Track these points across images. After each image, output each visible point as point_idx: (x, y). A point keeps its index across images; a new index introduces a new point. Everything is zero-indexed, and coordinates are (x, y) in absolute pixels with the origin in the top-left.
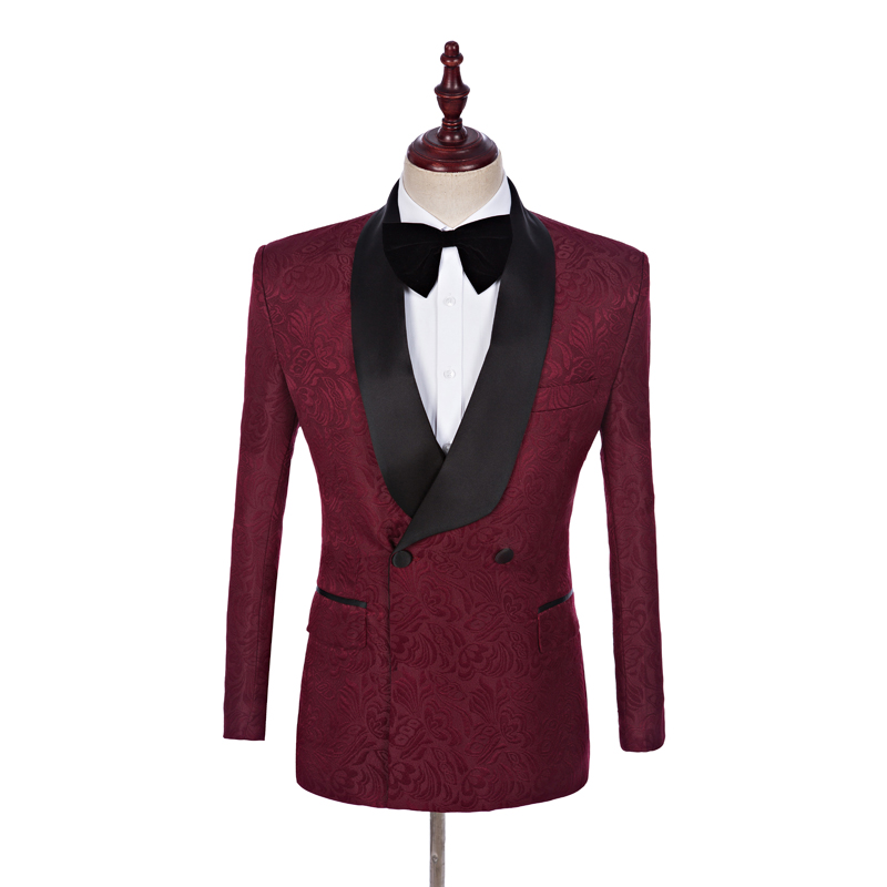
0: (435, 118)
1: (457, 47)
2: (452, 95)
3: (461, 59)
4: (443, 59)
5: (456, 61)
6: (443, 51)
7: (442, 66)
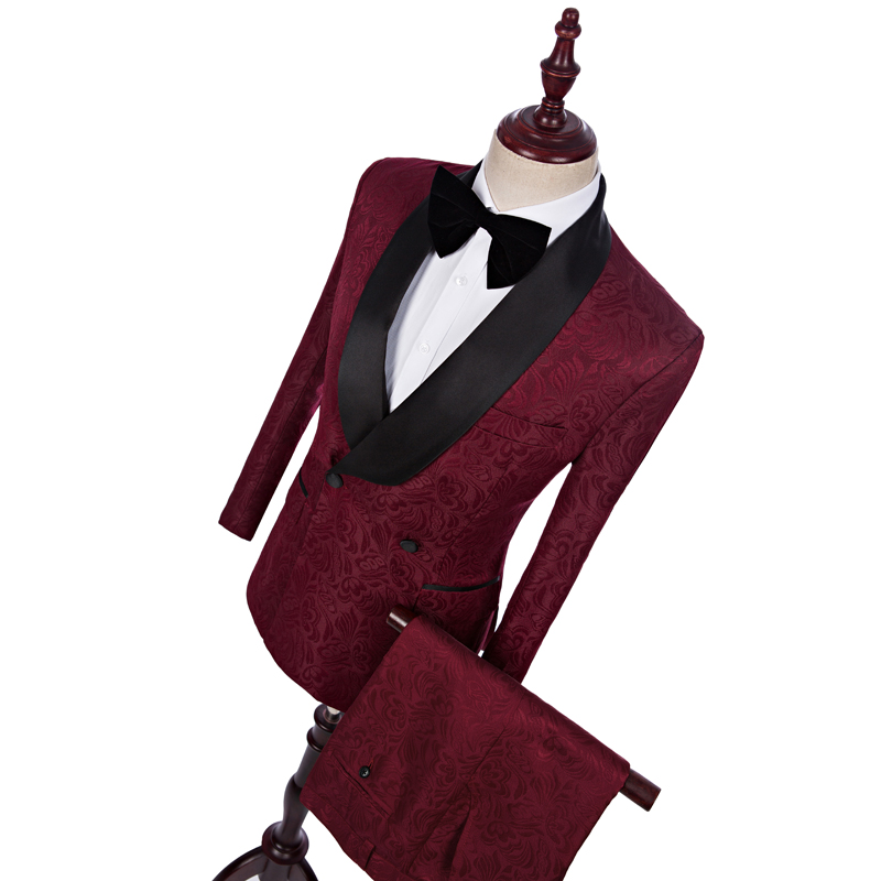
0: (535, 95)
1: (577, 16)
2: (559, 72)
3: (578, 31)
4: (558, 28)
5: (572, 33)
6: (560, 19)
7: (555, 37)
